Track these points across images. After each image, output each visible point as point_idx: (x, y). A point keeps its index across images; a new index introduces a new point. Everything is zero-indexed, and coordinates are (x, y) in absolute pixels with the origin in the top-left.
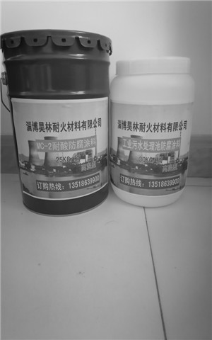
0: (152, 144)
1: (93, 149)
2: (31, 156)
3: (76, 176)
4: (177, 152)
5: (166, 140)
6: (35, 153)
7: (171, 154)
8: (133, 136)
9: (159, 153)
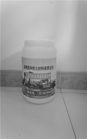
0: (38, 75)
4: (49, 79)
5: (44, 74)
7: (47, 80)
8: (30, 72)
9: (41, 80)
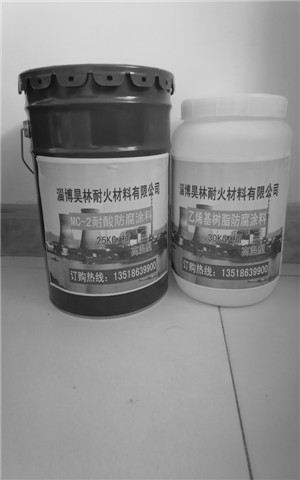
1: (148, 225)
2: (62, 236)
3: (124, 263)
6: (68, 231)
